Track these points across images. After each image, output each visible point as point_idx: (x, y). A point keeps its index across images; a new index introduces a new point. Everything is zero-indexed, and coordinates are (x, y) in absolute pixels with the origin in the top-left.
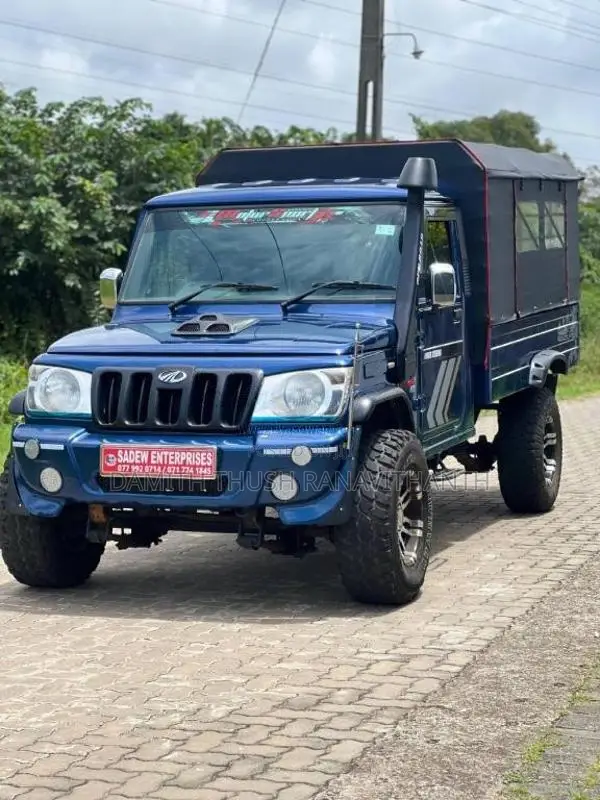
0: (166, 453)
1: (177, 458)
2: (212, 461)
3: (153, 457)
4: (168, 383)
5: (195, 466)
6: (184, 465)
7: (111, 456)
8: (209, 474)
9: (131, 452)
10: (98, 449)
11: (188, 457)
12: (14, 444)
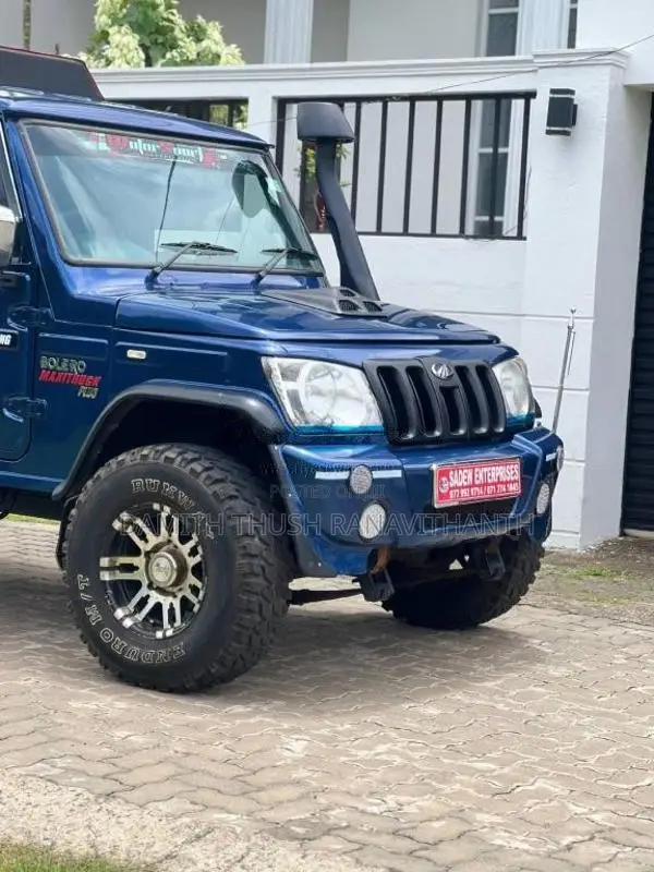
0: (485, 469)
1: (493, 475)
2: (518, 473)
3: (476, 476)
4: (445, 380)
5: (506, 482)
6: (499, 481)
7: (444, 480)
8: (516, 492)
9: (460, 471)
10: (429, 474)
11: (500, 472)
12: (320, 475)
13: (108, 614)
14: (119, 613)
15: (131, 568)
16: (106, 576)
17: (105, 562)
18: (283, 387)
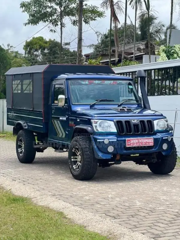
0: (142, 140)
1: (144, 141)
2: (152, 141)
3: (139, 141)
4: (135, 123)
5: (149, 143)
6: (146, 142)
7: (129, 142)
8: (152, 144)
9: (134, 140)
10: (125, 140)
11: (147, 140)
12: (98, 140)
13: (72, 166)
14: (74, 166)
15: (76, 158)
16: (72, 160)
17: (72, 157)
18: (94, 125)
